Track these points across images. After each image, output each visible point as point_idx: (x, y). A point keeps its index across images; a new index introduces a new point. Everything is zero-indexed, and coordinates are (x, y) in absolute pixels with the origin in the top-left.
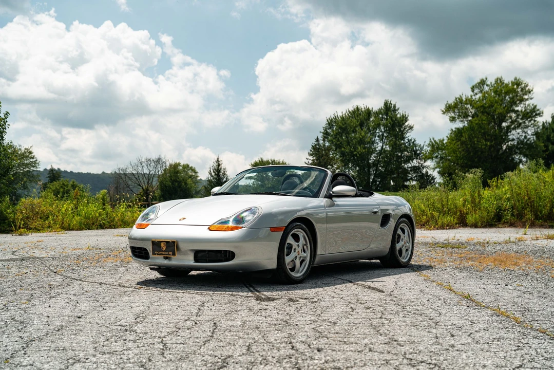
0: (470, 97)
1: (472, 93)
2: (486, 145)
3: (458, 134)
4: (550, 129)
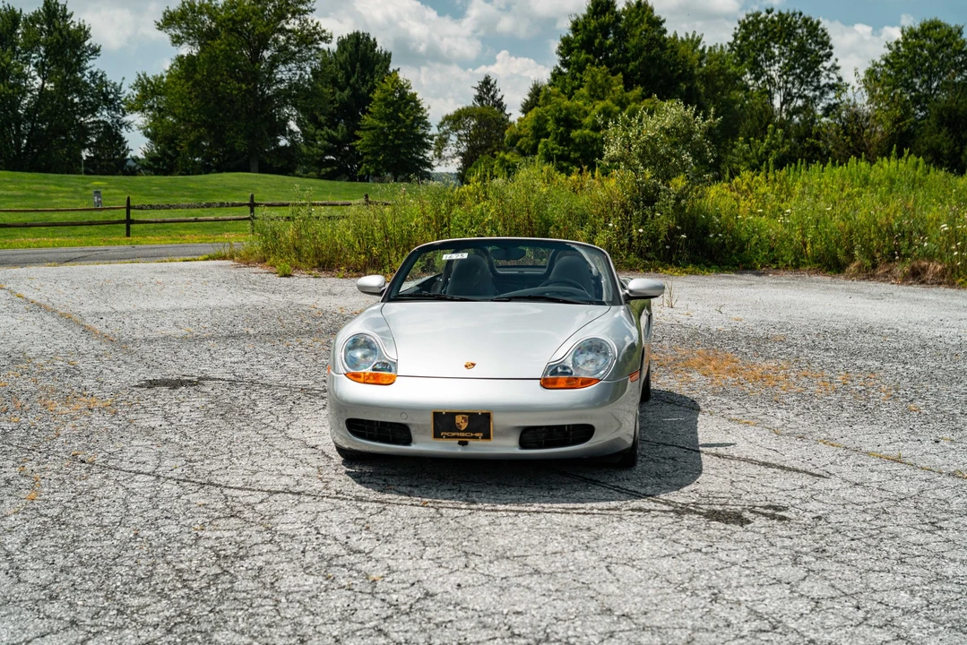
2: (240, 88)
3: (186, 67)
4: (336, 64)
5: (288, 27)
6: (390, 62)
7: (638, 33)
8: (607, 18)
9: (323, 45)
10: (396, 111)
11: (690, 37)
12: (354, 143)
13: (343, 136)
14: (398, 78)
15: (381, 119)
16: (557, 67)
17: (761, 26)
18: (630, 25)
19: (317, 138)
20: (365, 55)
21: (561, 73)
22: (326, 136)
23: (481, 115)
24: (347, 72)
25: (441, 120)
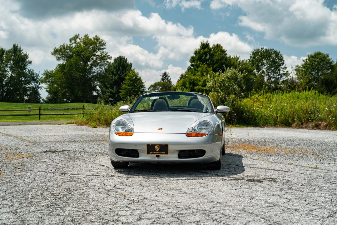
0: (69, 45)
1: (70, 43)
2: (80, 75)
3: (62, 68)
4: (113, 67)
5: (97, 54)
6: (132, 66)
7: (217, 54)
8: (207, 50)
9: (109, 60)
10: (134, 83)
11: (235, 57)
12: (119, 94)
13: (115, 92)
14: (135, 71)
15: (128, 86)
16: (189, 66)
17: (260, 53)
18: (215, 52)
19: (106, 92)
20: (123, 64)
21: (191, 68)
22: (109, 92)
23: (163, 85)
24: (117, 70)
25: (149, 86)
